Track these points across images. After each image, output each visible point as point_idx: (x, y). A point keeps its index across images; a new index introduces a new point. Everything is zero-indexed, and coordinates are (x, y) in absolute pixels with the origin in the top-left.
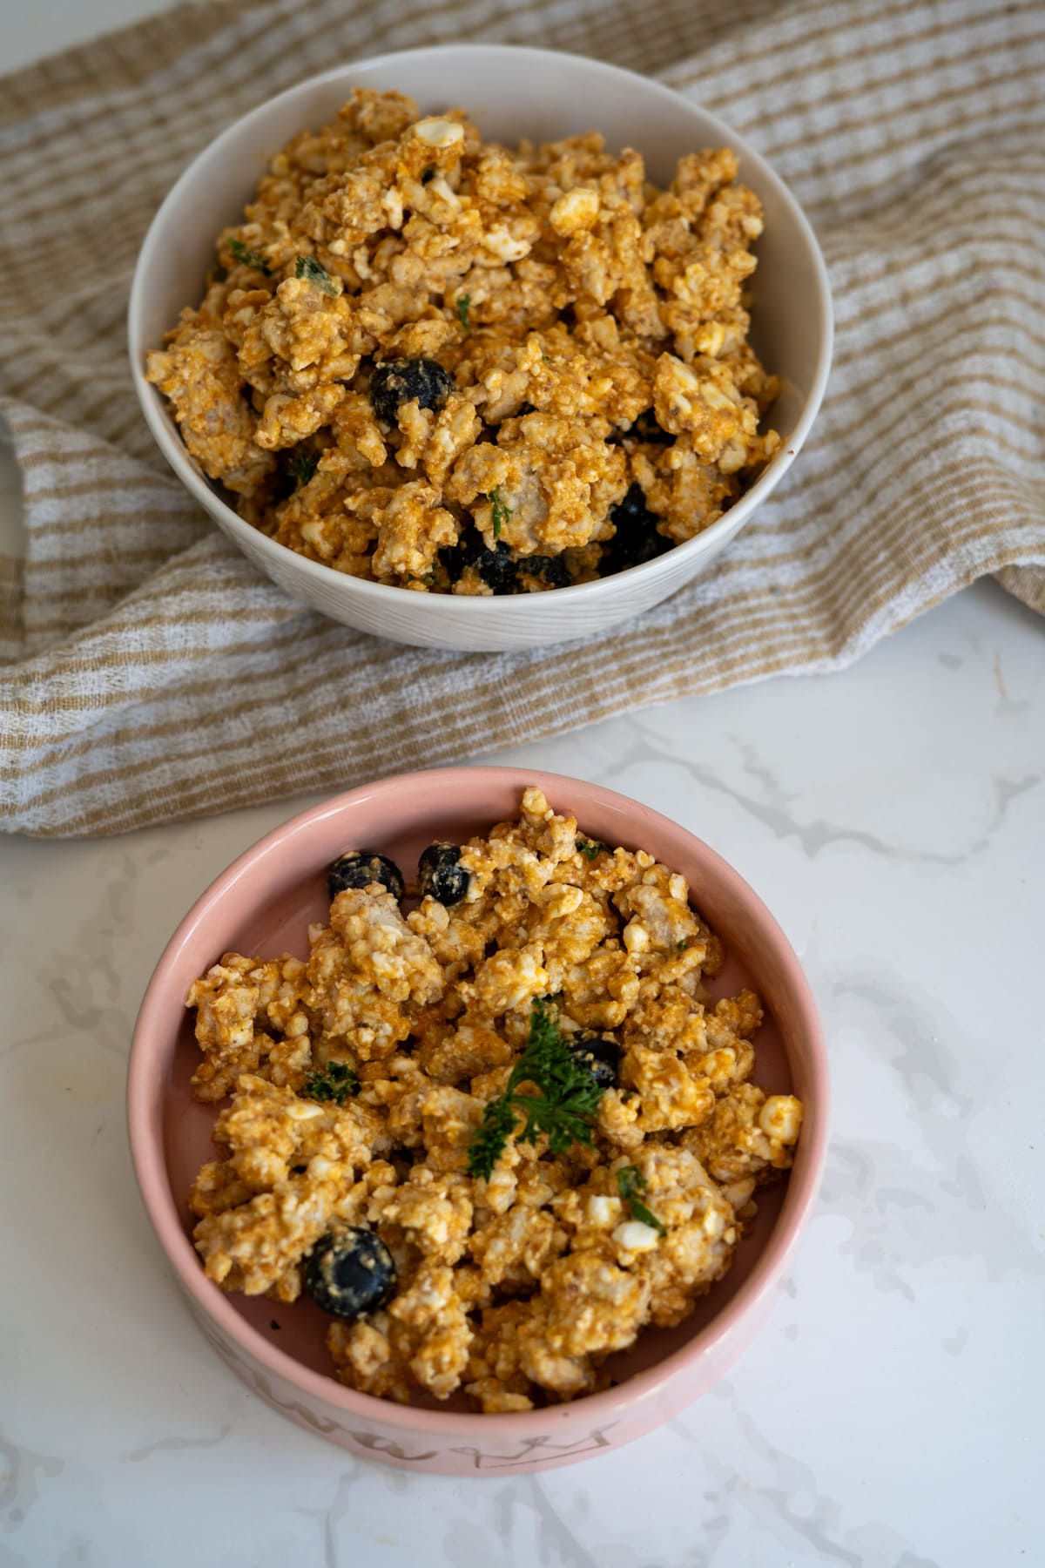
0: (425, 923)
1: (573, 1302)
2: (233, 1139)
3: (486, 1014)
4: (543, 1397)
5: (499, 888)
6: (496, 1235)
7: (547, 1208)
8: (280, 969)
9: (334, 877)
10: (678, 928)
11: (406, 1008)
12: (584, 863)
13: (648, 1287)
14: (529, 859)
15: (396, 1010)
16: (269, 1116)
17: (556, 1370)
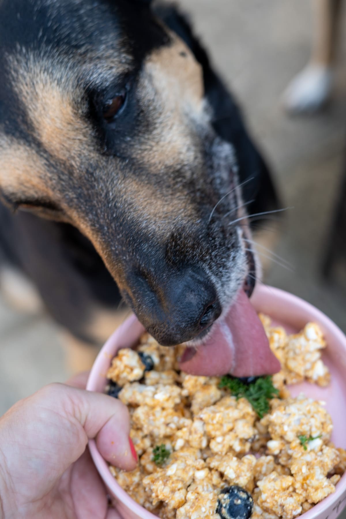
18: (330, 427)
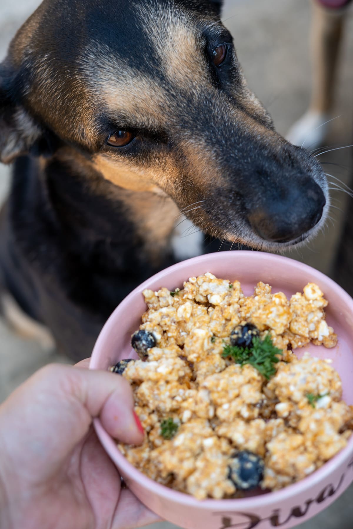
0: (155, 356)
5: (164, 328)
11: (180, 380)
12: (179, 298)
15: (178, 384)
18: (338, 384)
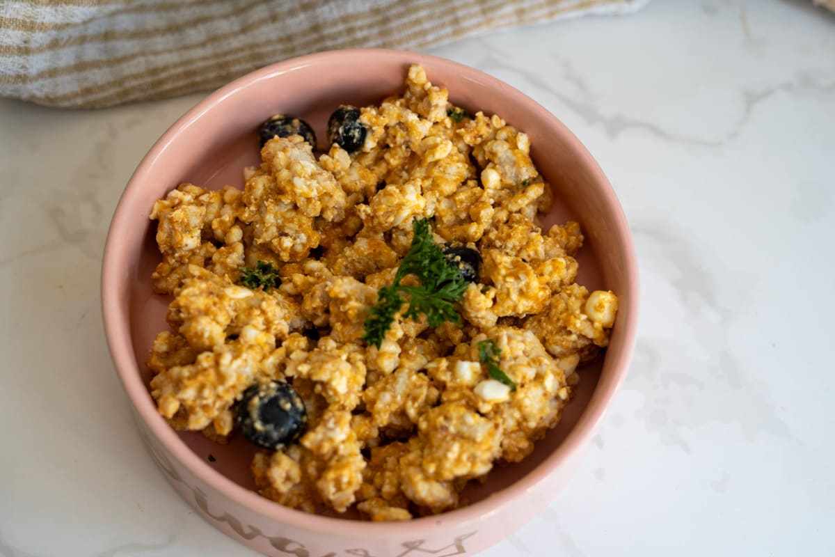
0: (333, 163)
1: (444, 439)
2: (183, 310)
3: (378, 228)
4: (419, 510)
5: (389, 141)
6: (384, 389)
7: (424, 371)
8: (222, 195)
9: (265, 132)
10: (524, 170)
11: (318, 221)
12: (453, 124)
13: (501, 430)
14: (412, 118)
15: (310, 224)
16: (211, 293)
17: (430, 491)
